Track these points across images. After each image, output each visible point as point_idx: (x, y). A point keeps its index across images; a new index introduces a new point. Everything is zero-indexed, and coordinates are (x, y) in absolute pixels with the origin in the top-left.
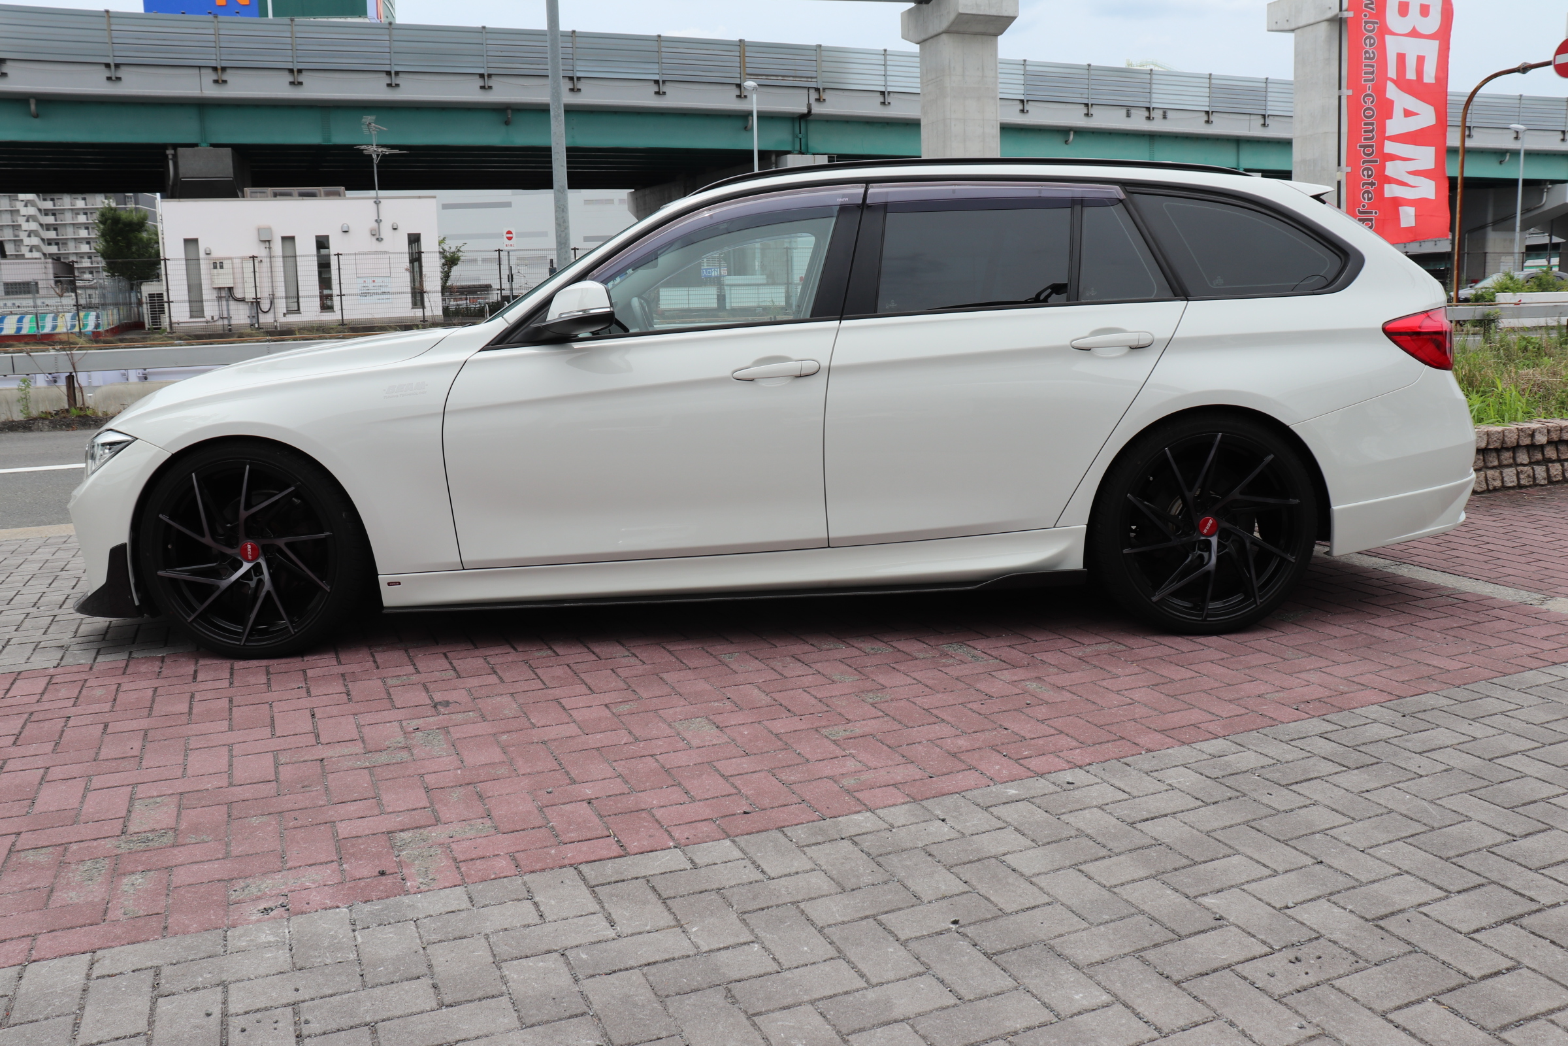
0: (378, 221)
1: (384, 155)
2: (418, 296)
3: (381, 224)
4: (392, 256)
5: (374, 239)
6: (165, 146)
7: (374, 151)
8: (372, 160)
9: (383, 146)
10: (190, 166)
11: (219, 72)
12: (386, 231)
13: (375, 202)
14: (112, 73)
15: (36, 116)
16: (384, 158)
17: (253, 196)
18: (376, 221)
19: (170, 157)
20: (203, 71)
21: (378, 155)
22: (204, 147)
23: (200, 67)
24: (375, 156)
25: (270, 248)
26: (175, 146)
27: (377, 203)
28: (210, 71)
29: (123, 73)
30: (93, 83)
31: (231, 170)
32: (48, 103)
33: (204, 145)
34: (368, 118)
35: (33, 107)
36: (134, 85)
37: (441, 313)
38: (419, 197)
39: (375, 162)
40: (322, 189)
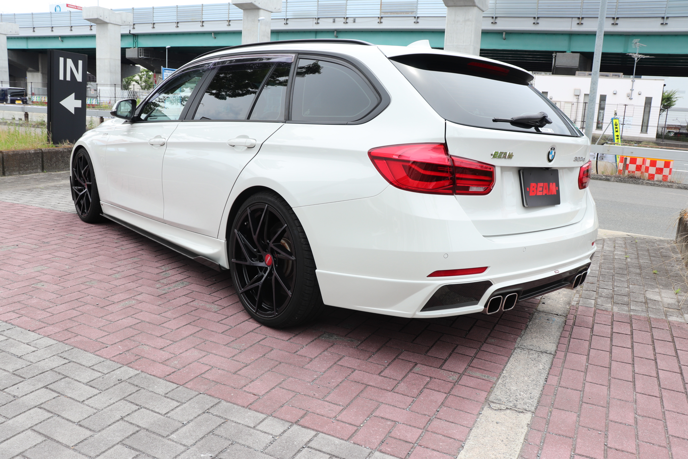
0: (632, 90)
1: (642, 58)
2: (645, 127)
3: (633, 91)
4: (635, 107)
5: (628, 98)
6: (552, 52)
7: (636, 57)
8: (634, 61)
9: (640, 54)
10: (560, 61)
11: (580, 19)
12: (635, 95)
13: (632, 81)
14: (535, 21)
15: (505, 39)
16: (641, 60)
17: (579, 75)
18: (631, 90)
19: (554, 57)
20: (573, 19)
21: (638, 58)
22: (568, 53)
23: (572, 18)
24: (636, 59)
25: (578, 99)
26: (556, 52)
27: (633, 81)
28: (576, 19)
29: (540, 21)
30: (527, 26)
31: (578, 63)
32: (510, 33)
33: (568, 52)
34: (636, 40)
35: (504, 35)
36: (544, 26)
37: (655, 137)
38: (655, 80)
39: (636, 62)
40: (612, 73)
